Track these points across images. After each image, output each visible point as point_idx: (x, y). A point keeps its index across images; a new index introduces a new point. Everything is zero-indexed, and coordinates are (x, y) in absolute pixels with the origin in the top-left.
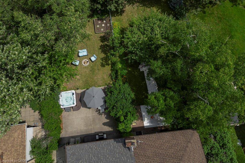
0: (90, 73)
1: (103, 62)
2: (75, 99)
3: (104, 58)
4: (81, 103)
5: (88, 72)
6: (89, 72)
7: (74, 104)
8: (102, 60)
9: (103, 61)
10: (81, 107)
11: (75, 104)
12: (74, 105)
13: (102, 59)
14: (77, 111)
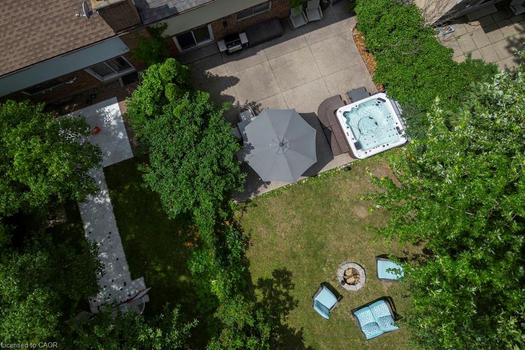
0: (322, 236)
1: (284, 291)
2: (346, 130)
3: (286, 311)
4: (321, 124)
8: (290, 299)
9: (286, 294)
10: (316, 113)
13: (292, 303)
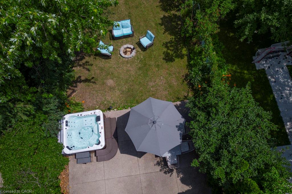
0: (139, 73)
2: (102, 131)
4: (118, 142)
5: (133, 73)
6: (136, 73)
7: (99, 143)
10: (119, 151)
11: (103, 143)
12: (100, 147)
14: (108, 161)
